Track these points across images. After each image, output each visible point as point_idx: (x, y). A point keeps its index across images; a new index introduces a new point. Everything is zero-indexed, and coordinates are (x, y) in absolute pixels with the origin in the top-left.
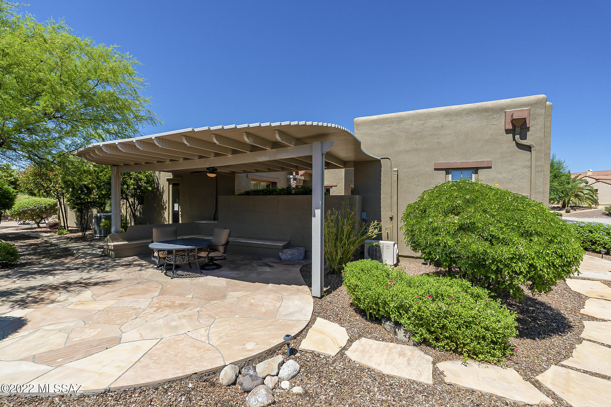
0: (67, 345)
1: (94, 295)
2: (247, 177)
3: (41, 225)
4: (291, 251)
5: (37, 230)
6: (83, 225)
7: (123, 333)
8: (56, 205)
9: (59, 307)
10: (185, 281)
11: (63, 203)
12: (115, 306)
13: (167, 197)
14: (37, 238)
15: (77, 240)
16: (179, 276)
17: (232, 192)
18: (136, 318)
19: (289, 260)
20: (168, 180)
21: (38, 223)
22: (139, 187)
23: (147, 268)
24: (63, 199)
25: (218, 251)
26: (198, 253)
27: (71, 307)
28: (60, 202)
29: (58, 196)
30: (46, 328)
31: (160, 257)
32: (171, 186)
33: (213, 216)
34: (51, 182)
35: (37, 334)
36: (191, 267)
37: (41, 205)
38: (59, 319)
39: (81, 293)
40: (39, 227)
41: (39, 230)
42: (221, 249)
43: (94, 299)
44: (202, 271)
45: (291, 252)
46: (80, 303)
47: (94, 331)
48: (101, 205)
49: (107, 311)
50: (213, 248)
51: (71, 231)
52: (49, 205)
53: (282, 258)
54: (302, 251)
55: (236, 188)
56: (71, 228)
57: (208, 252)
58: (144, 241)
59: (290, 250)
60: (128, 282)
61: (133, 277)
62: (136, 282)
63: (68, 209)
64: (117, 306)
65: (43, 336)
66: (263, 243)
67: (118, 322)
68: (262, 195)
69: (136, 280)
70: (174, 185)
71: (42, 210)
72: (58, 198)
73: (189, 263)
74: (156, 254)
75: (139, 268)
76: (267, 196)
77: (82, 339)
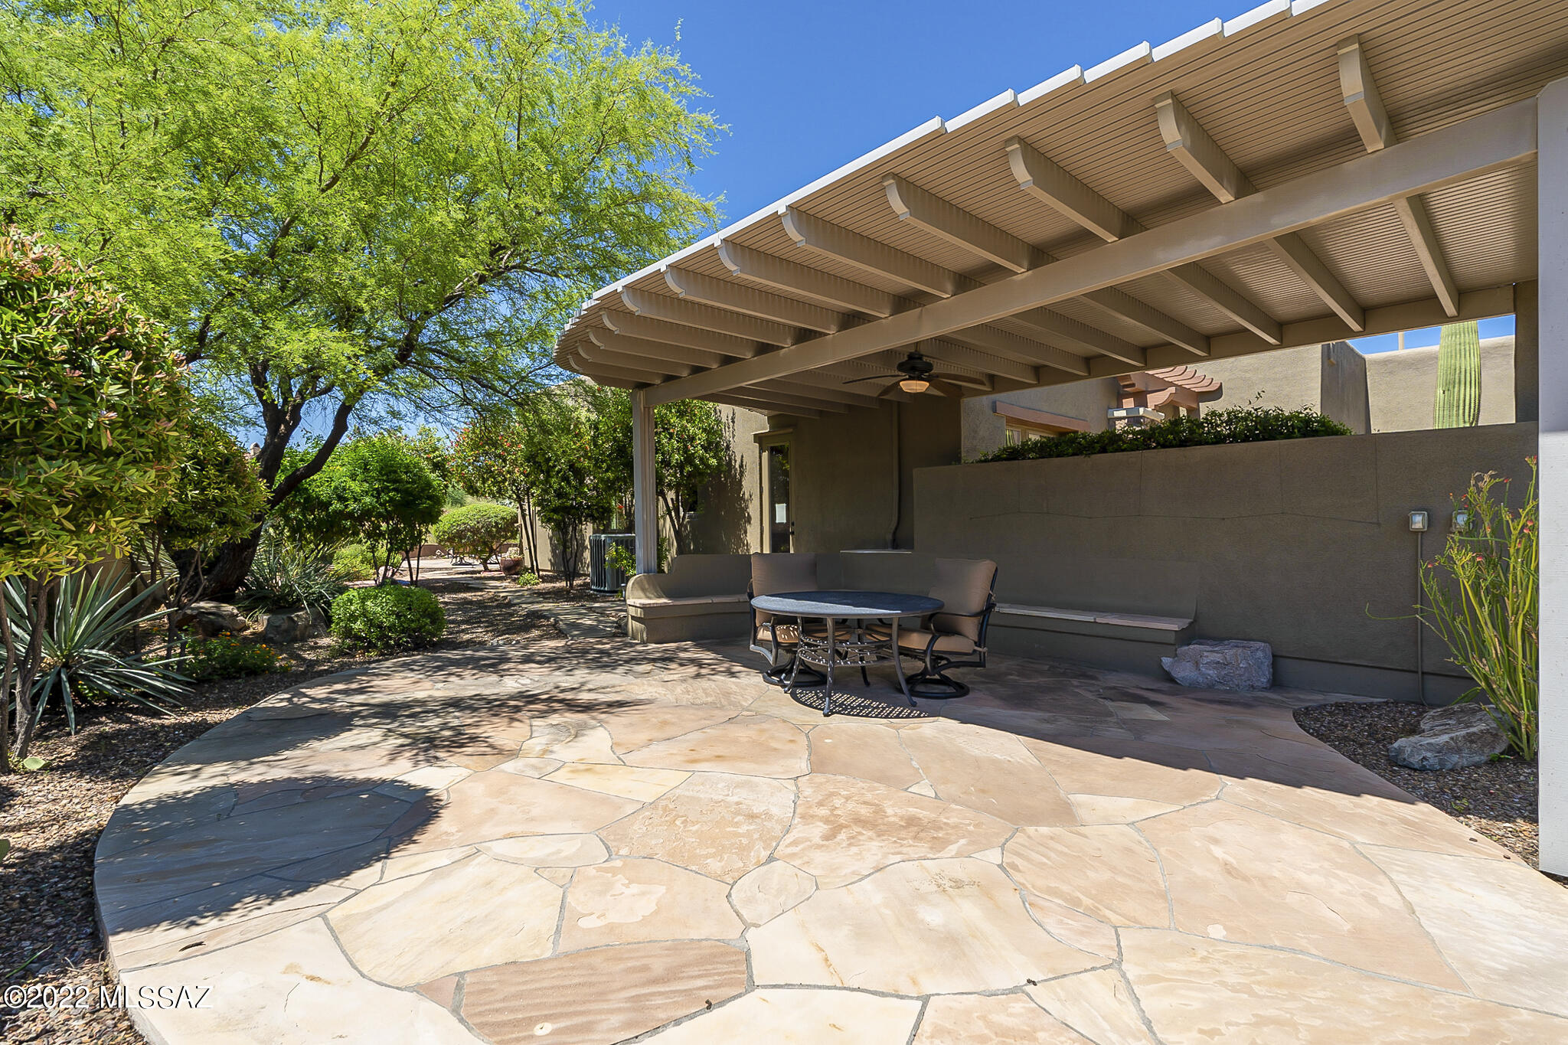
0: (564, 946)
1: (618, 744)
2: (995, 411)
3: (490, 567)
4: (1217, 652)
5: (483, 575)
6: (568, 562)
7: (747, 926)
8: (515, 519)
9: (530, 773)
10: (874, 727)
11: (527, 512)
12: (687, 793)
13: (754, 484)
14: (481, 590)
15: (557, 595)
16: (845, 710)
17: (953, 456)
18: (771, 859)
19: (1211, 687)
20: (758, 438)
21: (485, 563)
22: (689, 459)
23: (716, 672)
24: (528, 499)
25: (959, 633)
26: (899, 636)
27: (561, 777)
28: (523, 511)
29: (518, 496)
30: (500, 848)
31: (778, 645)
32: (765, 455)
33: (889, 537)
34: (504, 461)
35: (475, 870)
36: (867, 684)
37: (489, 518)
38: (533, 819)
39: (583, 735)
40: (486, 569)
41: (487, 574)
42: (970, 627)
43: (620, 759)
44: (915, 699)
45: (1217, 657)
46: (583, 767)
47: (643, 894)
48: (600, 514)
49: (663, 808)
50: (939, 623)
51: (545, 579)
52: (503, 518)
53: (1174, 674)
54: (1260, 654)
55: (965, 444)
56: (544, 573)
57: (930, 637)
58: (716, 600)
59: (1208, 648)
60: (700, 713)
61: (709, 699)
62: (721, 716)
63: (539, 523)
64: (691, 793)
65: (488, 884)
66: (1091, 619)
67: (715, 865)
68: (1074, 454)
69: (720, 708)
70: (774, 451)
71: (491, 531)
72: (519, 500)
73: (863, 668)
74: (764, 634)
75: (692, 670)
76: (1093, 456)
77: (611, 928)
